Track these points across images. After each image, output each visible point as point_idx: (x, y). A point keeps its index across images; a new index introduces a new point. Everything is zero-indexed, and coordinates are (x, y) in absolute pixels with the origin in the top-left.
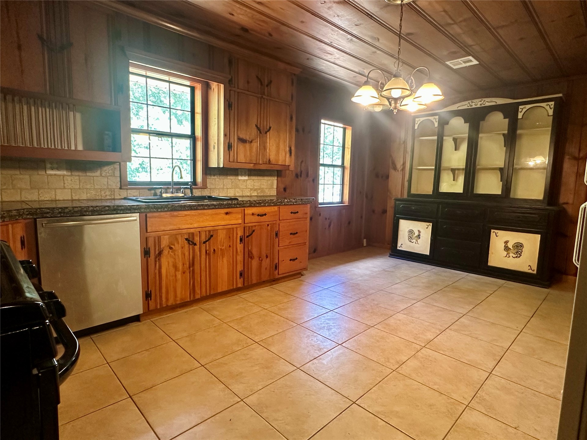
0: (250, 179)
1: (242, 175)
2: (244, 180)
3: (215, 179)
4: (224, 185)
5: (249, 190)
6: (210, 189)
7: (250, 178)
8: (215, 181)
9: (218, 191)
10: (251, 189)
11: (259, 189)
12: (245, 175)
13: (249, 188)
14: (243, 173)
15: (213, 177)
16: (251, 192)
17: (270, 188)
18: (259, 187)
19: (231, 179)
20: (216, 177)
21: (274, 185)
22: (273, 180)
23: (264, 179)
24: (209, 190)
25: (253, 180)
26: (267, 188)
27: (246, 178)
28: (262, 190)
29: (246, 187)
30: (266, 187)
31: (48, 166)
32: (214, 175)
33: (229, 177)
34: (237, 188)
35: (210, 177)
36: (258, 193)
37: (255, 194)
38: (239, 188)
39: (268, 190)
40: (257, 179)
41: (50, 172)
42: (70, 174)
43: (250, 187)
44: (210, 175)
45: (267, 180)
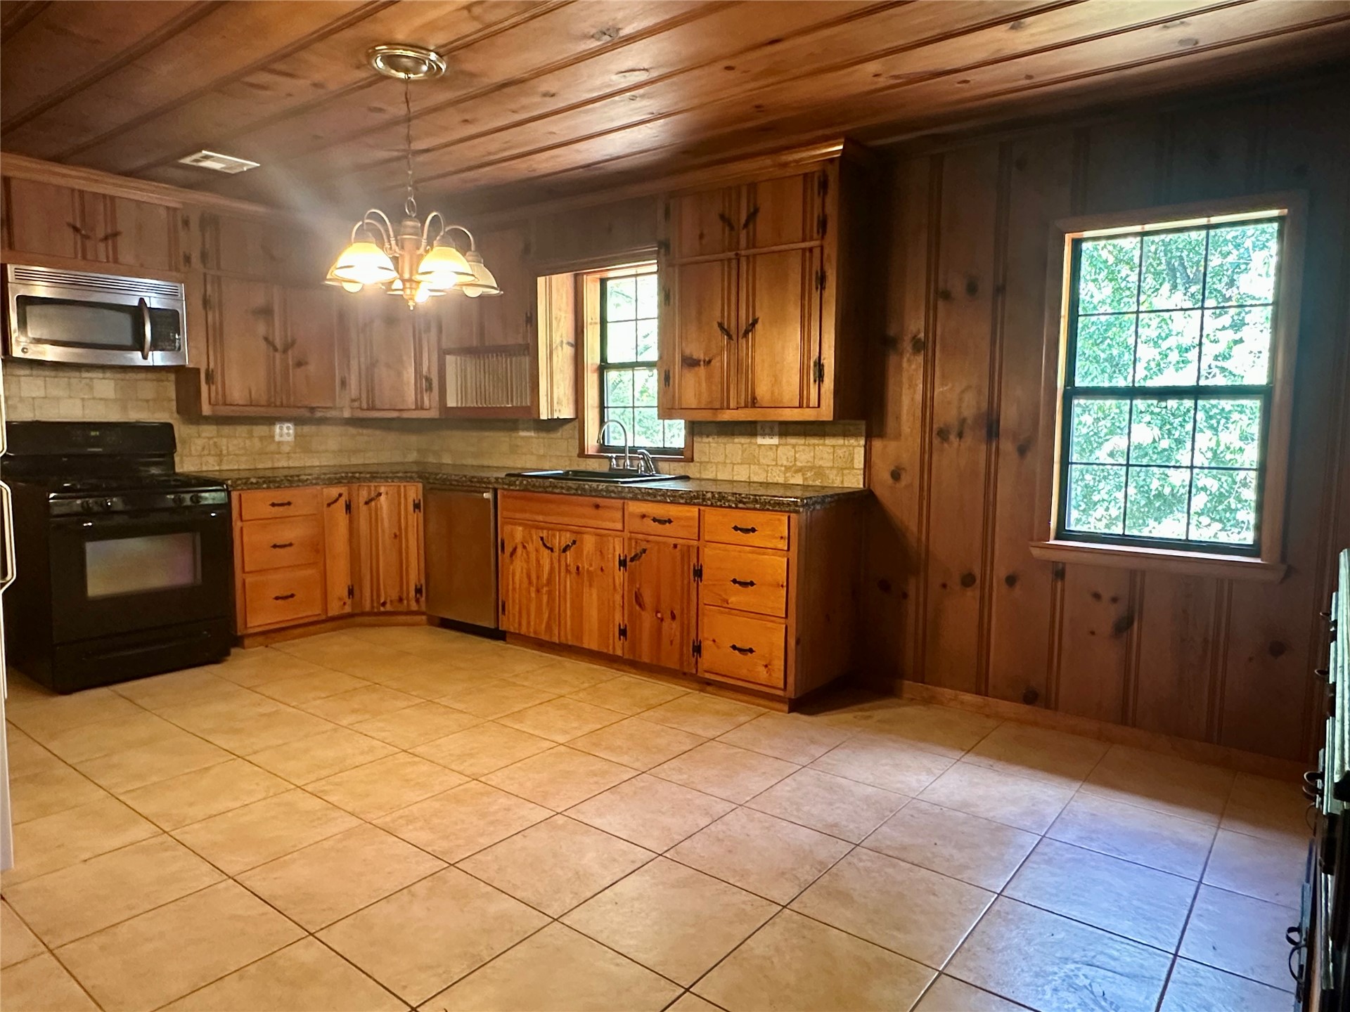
0: (786, 445)
1: (764, 435)
2: (770, 446)
3: (709, 443)
4: (726, 456)
5: (783, 468)
6: (701, 463)
7: (783, 441)
8: (710, 447)
9: (714, 467)
10: (787, 469)
11: (811, 468)
12: (771, 435)
13: (782, 466)
14: (767, 430)
15: (705, 440)
16: (787, 475)
17: (842, 469)
18: (809, 464)
19: (742, 444)
20: (710, 439)
21: (856, 461)
22: (854, 447)
23: (824, 445)
24: (698, 464)
25: (794, 446)
26: (832, 468)
27: (775, 441)
28: (819, 472)
29: (774, 463)
30: (830, 464)
31: (521, 426)
32: (708, 436)
33: (736, 440)
34: (755, 464)
35: (699, 439)
36: (805, 479)
37: (798, 480)
38: (759, 464)
39: (835, 472)
40: (804, 445)
41: (522, 434)
42: (536, 435)
43: (785, 463)
44: (701, 434)
45: (834, 446)
